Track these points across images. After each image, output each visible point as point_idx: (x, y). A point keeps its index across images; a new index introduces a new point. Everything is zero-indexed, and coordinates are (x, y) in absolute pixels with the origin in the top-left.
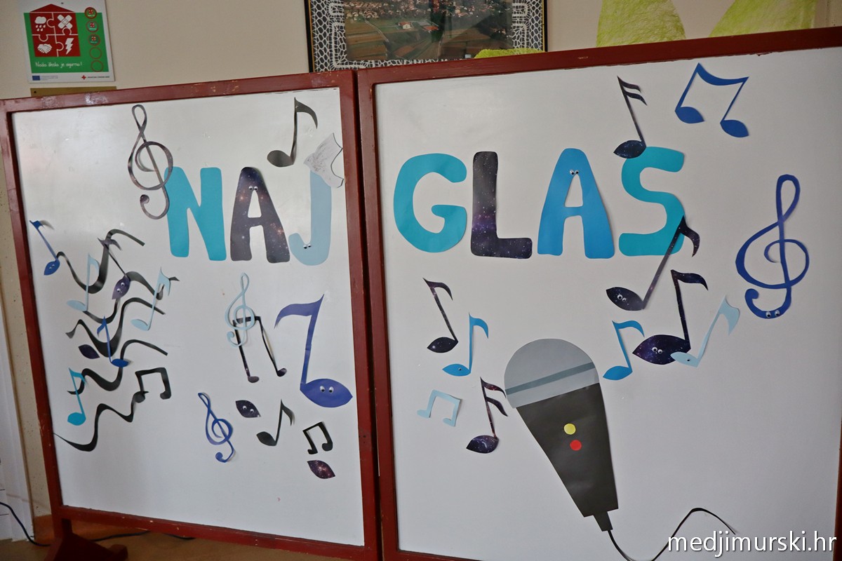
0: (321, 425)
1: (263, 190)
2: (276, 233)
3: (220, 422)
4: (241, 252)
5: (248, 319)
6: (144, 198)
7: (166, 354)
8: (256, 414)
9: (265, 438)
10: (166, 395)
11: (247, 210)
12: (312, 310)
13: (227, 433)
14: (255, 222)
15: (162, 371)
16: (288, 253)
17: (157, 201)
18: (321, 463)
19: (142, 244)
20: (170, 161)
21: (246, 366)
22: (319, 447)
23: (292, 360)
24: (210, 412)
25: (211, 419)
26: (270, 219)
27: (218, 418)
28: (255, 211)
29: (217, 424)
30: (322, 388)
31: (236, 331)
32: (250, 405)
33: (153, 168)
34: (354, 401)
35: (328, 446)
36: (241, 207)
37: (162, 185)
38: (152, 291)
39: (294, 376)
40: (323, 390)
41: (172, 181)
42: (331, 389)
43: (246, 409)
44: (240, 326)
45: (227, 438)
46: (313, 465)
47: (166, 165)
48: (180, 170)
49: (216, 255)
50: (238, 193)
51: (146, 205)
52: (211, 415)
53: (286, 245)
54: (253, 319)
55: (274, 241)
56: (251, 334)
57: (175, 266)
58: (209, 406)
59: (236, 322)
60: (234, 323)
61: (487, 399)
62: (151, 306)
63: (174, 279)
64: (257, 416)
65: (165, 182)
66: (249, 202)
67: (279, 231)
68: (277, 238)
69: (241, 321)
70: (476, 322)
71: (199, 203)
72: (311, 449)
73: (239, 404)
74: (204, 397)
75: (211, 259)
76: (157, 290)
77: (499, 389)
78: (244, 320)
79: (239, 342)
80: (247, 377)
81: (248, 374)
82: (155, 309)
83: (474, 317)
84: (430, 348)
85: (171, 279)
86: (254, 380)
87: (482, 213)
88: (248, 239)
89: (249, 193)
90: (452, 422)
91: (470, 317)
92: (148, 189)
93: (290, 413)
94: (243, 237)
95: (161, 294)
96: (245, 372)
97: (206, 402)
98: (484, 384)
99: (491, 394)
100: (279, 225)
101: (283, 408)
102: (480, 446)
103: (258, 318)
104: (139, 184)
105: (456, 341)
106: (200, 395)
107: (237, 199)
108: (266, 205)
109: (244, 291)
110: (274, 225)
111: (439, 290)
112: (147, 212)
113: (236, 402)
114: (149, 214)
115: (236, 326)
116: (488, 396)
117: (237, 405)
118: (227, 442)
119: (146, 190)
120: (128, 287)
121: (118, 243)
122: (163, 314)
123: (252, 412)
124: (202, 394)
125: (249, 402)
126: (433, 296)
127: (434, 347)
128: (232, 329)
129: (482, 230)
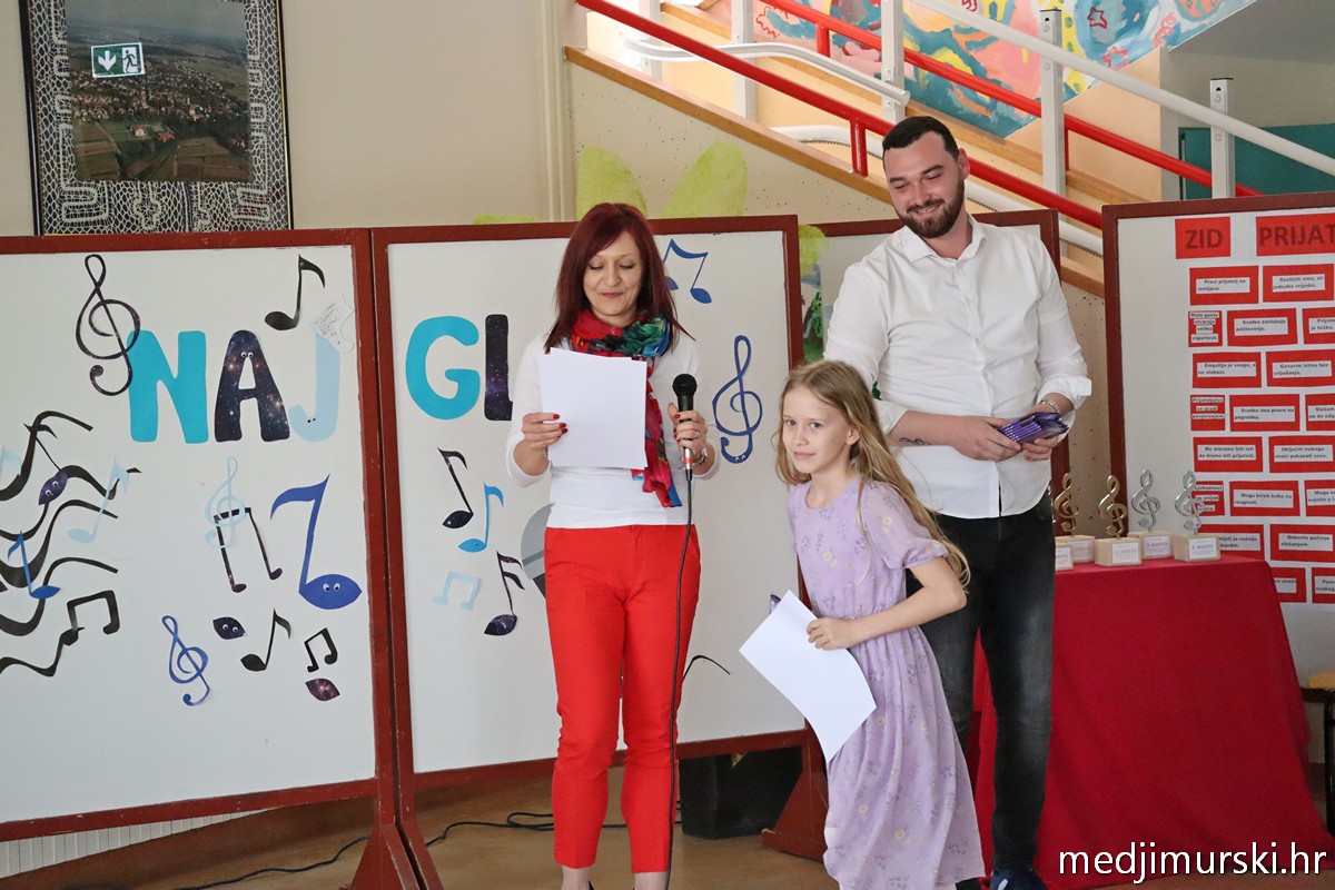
0: (325, 633)
1: (258, 357)
2: (274, 406)
3: (189, 652)
4: (228, 429)
5: (236, 512)
6: (97, 371)
7: (115, 571)
8: (241, 632)
9: (253, 663)
10: (112, 628)
11: (238, 381)
12: (314, 493)
13: (200, 665)
14: (248, 394)
15: (109, 596)
16: (288, 429)
17: (115, 374)
18: (322, 681)
19: (89, 428)
20: (137, 323)
21: (229, 572)
22: (320, 661)
23: (288, 558)
24: (176, 640)
25: (178, 649)
26: (266, 388)
27: (187, 647)
28: (247, 381)
29: (185, 655)
30: (326, 586)
31: (218, 528)
32: (232, 622)
33: (112, 331)
34: (364, 599)
35: (331, 659)
36: (229, 379)
37: (124, 352)
38: (102, 491)
39: (291, 579)
40: (327, 589)
41: (137, 346)
42: (337, 585)
43: (228, 628)
44: (223, 522)
45: (199, 672)
46: (312, 685)
47: (133, 329)
48: (150, 334)
49: (193, 435)
50: (227, 360)
51: (98, 379)
52: (177, 645)
53: (286, 420)
54: (242, 511)
55: (271, 415)
56: (237, 529)
57: (138, 453)
58: (175, 634)
59: (220, 517)
60: (216, 518)
61: (505, 574)
62: (97, 509)
63: (135, 470)
64: (242, 635)
65: (129, 348)
66: (241, 371)
67: (278, 404)
68: (275, 411)
69: (225, 515)
70: (490, 491)
71: (175, 375)
72: (311, 665)
73: (218, 624)
74: (169, 622)
75: (187, 442)
76: (107, 487)
77: (515, 561)
78: (230, 514)
79: (222, 543)
80: (230, 586)
81: (232, 582)
82: (105, 512)
83: (489, 485)
84: (445, 524)
85: (129, 471)
86: (239, 588)
87: (495, 377)
88: (238, 415)
89: (241, 361)
90: (469, 606)
91: (486, 487)
92: (102, 358)
93: (285, 624)
94: (232, 413)
95: (113, 492)
96: (228, 580)
97: (172, 628)
98: (500, 557)
99: (508, 567)
100: (277, 396)
101: (277, 619)
102: (498, 627)
103: (248, 510)
104: (89, 353)
105: (471, 515)
106: (164, 619)
107: (225, 368)
108: (263, 374)
109: (231, 478)
110: (271, 397)
111: (454, 461)
112: (99, 388)
113: (214, 621)
114: (102, 390)
115: (219, 522)
116: (504, 570)
117: (214, 625)
118: (199, 678)
119: (100, 360)
120: (63, 486)
121: (52, 430)
122: (116, 517)
123: (235, 630)
124: (167, 618)
125: (231, 619)
126: (448, 468)
127: (449, 523)
128: (214, 526)
129: (495, 394)
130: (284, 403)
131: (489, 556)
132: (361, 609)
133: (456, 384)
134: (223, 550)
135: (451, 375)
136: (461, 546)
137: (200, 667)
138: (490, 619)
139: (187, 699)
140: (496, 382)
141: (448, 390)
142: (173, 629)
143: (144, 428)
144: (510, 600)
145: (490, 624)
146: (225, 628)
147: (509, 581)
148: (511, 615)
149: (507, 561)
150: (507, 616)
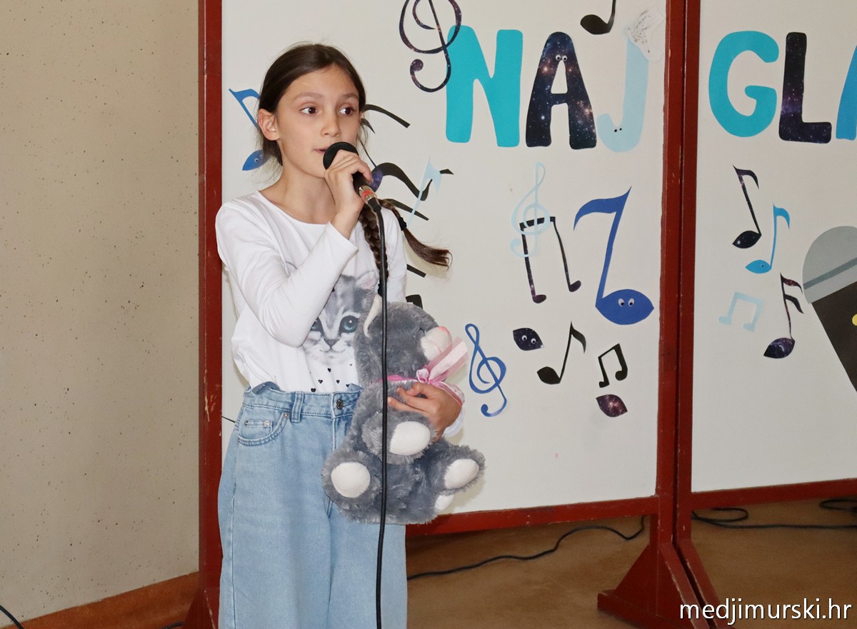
0: (617, 349)
1: (572, 61)
2: (583, 113)
3: (489, 362)
4: (538, 134)
5: (541, 221)
6: (417, 65)
7: (423, 275)
8: (538, 344)
9: (548, 376)
11: (551, 85)
12: (615, 206)
13: (498, 376)
14: (559, 99)
15: (416, 300)
16: (595, 137)
17: (434, 69)
18: (612, 397)
19: (406, 125)
20: (458, 17)
21: (531, 282)
22: (611, 377)
24: (477, 348)
25: (479, 358)
26: (577, 94)
27: (487, 357)
28: (559, 85)
29: (485, 365)
30: (621, 301)
31: (523, 236)
32: (530, 333)
33: (434, 25)
34: (655, 315)
35: (621, 375)
36: (543, 81)
37: (444, 47)
38: (415, 191)
39: (588, 293)
40: (622, 304)
41: (457, 42)
42: (632, 301)
43: (527, 339)
44: (528, 230)
45: (498, 382)
46: (602, 401)
47: (454, 23)
48: (470, 30)
49: (505, 139)
50: (542, 62)
51: (417, 73)
52: (478, 353)
53: (594, 127)
54: (547, 220)
55: (580, 122)
56: (541, 238)
57: (452, 153)
58: (476, 343)
59: (526, 224)
60: (522, 226)
61: (786, 297)
62: (410, 210)
63: (447, 172)
64: (539, 347)
65: (449, 44)
66: (554, 75)
67: (587, 111)
68: (584, 118)
69: (531, 223)
70: (779, 212)
71: (491, 74)
72: (603, 381)
73: (518, 334)
74: (471, 330)
75: (499, 145)
76: (421, 187)
77: (796, 284)
78: (536, 222)
79: (526, 252)
80: (531, 295)
81: (533, 292)
82: (417, 213)
83: (778, 206)
84: (735, 244)
85: (442, 172)
86: (539, 299)
87: (791, 96)
88: (548, 120)
89: (555, 64)
90: (751, 327)
91: (774, 207)
92: (423, 52)
93: (580, 337)
94: (543, 118)
95: (426, 193)
96: (529, 289)
97: (474, 336)
98: (783, 280)
99: (790, 290)
100: (587, 104)
101: (573, 332)
102: (779, 349)
103: (553, 219)
104: (410, 46)
105: (760, 235)
106: (467, 326)
107: (540, 71)
108: (575, 79)
109: (538, 186)
110: (581, 103)
111: (746, 178)
112: (418, 83)
113: (514, 331)
114: (420, 85)
115: (525, 229)
116: (786, 293)
117: (514, 335)
118: (497, 388)
119: (421, 54)
120: (378, 183)
121: (371, 124)
122: (427, 219)
123: (534, 342)
124: (471, 325)
125: (529, 330)
126: (741, 185)
127: (739, 242)
128: (519, 233)
129: (790, 113)
130: (594, 111)
131: (773, 277)
132: (651, 326)
133: (754, 101)
134: (527, 259)
135: (752, 91)
136: (747, 267)
137: (498, 378)
138: (769, 342)
139: (484, 409)
140: (792, 101)
141: (745, 106)
142: (475, 338)
143: (459, 129)
144: (790, 323)
145: (770, 346)
146: (525, 338)
147: (790, 304)
148: (789, 338)
149: (790, 284)
150: (785, 339)
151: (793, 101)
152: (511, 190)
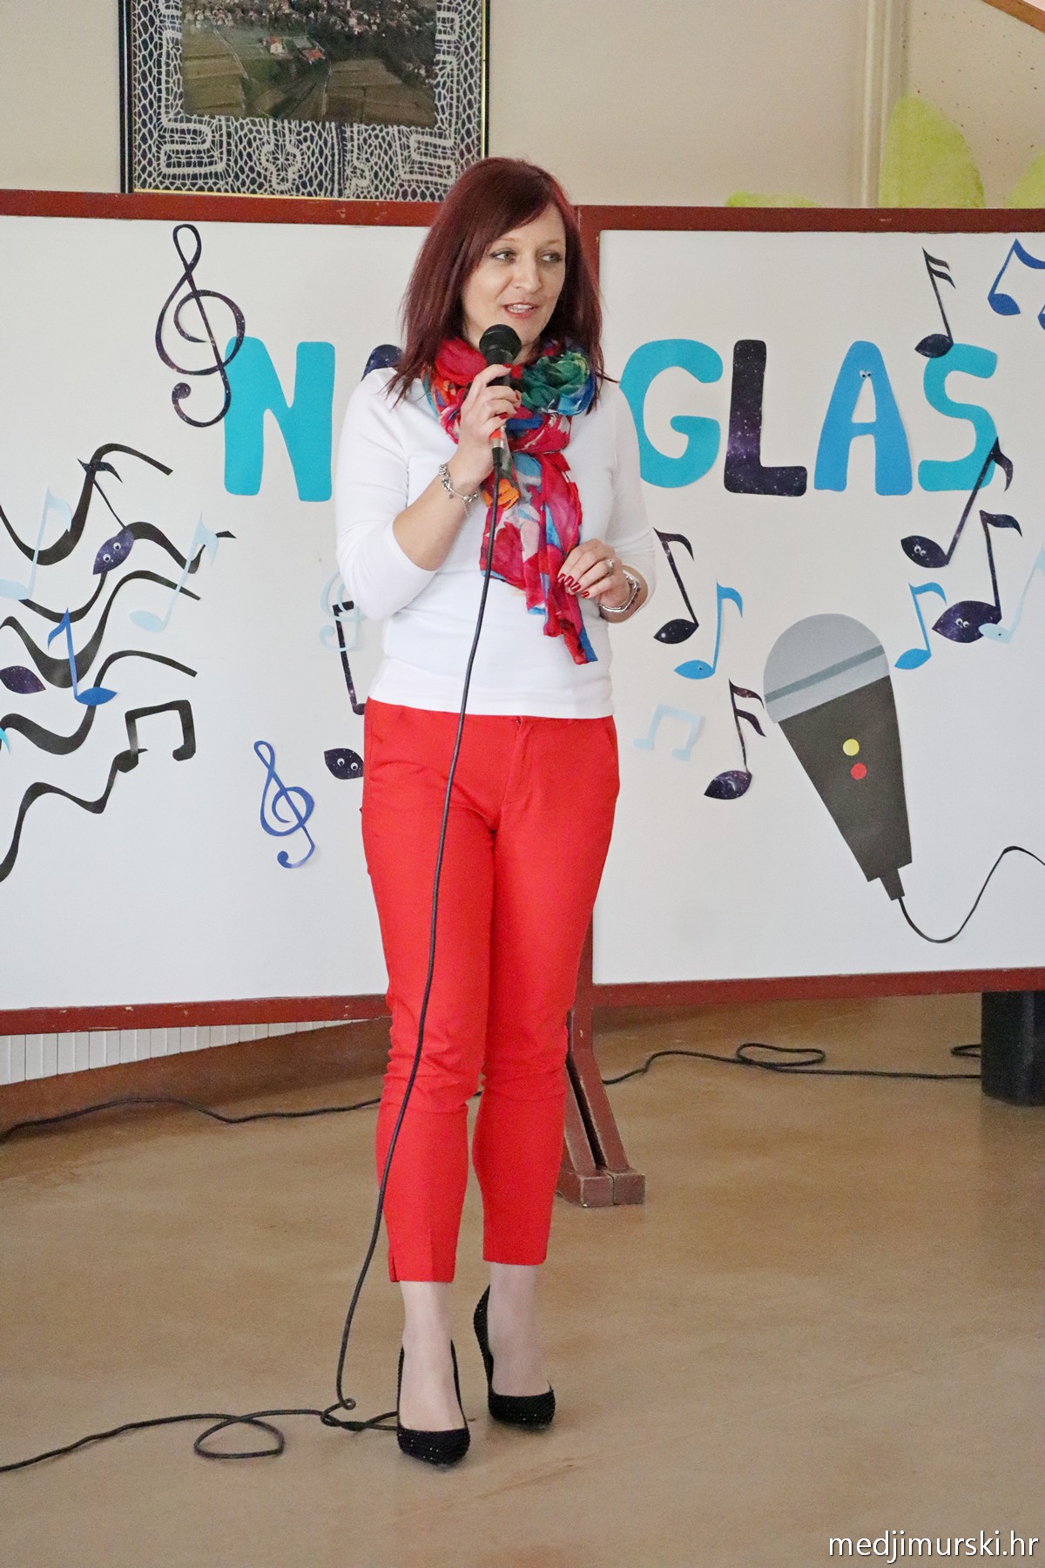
3: (289, 793)
6: (182, 391)
7: (193, 673)
10: (185, 752)
13: (303, 812)
15: (183, 708)
17: (207, 397)
19: (167, 471)
20: (241, 326)
21: (350, 686)
24: (272, 775)
25: (274, 788)
27: (286, 787)
29: (283, 798)
31: (338, 623)
32: (350, 755)
33: (203, 335)
37: (221, 366)
38: (180, 560)
41: (240, 359)
43: (345, 763)
44: (345, 614)
45: (302, 822)
47: (234, 333)
48: (258, 344)
49: (311, 491)
51: (181, 401)
52: (273, 782)
58: (271, 767)
59: (341, 607)
60: (337, 610)
61: (738, 713)
62: (173, 586)
63: (227, 534)
65: (227, 362)
70: (725, 593)
71: (290, 403)
73: (332, 756)
74: (263, 749)
75: (302, 498)
76: (189, 556)
77: (754, 695)
79: (342, 644)
80: (350, 705)
81: (353, 699)
82: (183, 591)
83: (724, 585)
84: (657, 637)
85: (219, 535)
87: (743, 430)
90: (685, 755)
91: (718, 587)
92: (190, 373)
95: (196, 563)
96: (348, 697)
97: (268, 758)
98: (734, 689)
99: (744, 704)
102: (725, 788)
104: (172, 365)
105: (696, 625)
106: (257, 745)
111: (675, 546)
112: (184, 415)
113: (326, 753)
114: (187, 417)
115: (340, 614)
116: (738, 707)
117: (326, 758)
118: (301, 829)
119: (188, 375)
120: (127, 550)
121: (116, 470)
122: (198, 598)
123: (355, 767)
124: (261, 743)
125: (348, 751)
126: (666, 555)
127: (663, 635)
128: (331, 621)
129: (741, 455)
131: (716, 686)
133: (685, 437)
134: (344, 655)
135: (680, 424)
136: (678, 670)
137: (303, 815)
138: (713, 776)
139: (283, 858)
140: (742, 438)
141: (673, 445)
142: (268, 761)
143: (244, 475)
144: (744, 750)
145: (713, 782)
146: (341, 763)
147: (743, 721)
148: (744, 771)
149: (744, 696)
150: (738, 772)
151: (745, 436)
152: (320, 560)
